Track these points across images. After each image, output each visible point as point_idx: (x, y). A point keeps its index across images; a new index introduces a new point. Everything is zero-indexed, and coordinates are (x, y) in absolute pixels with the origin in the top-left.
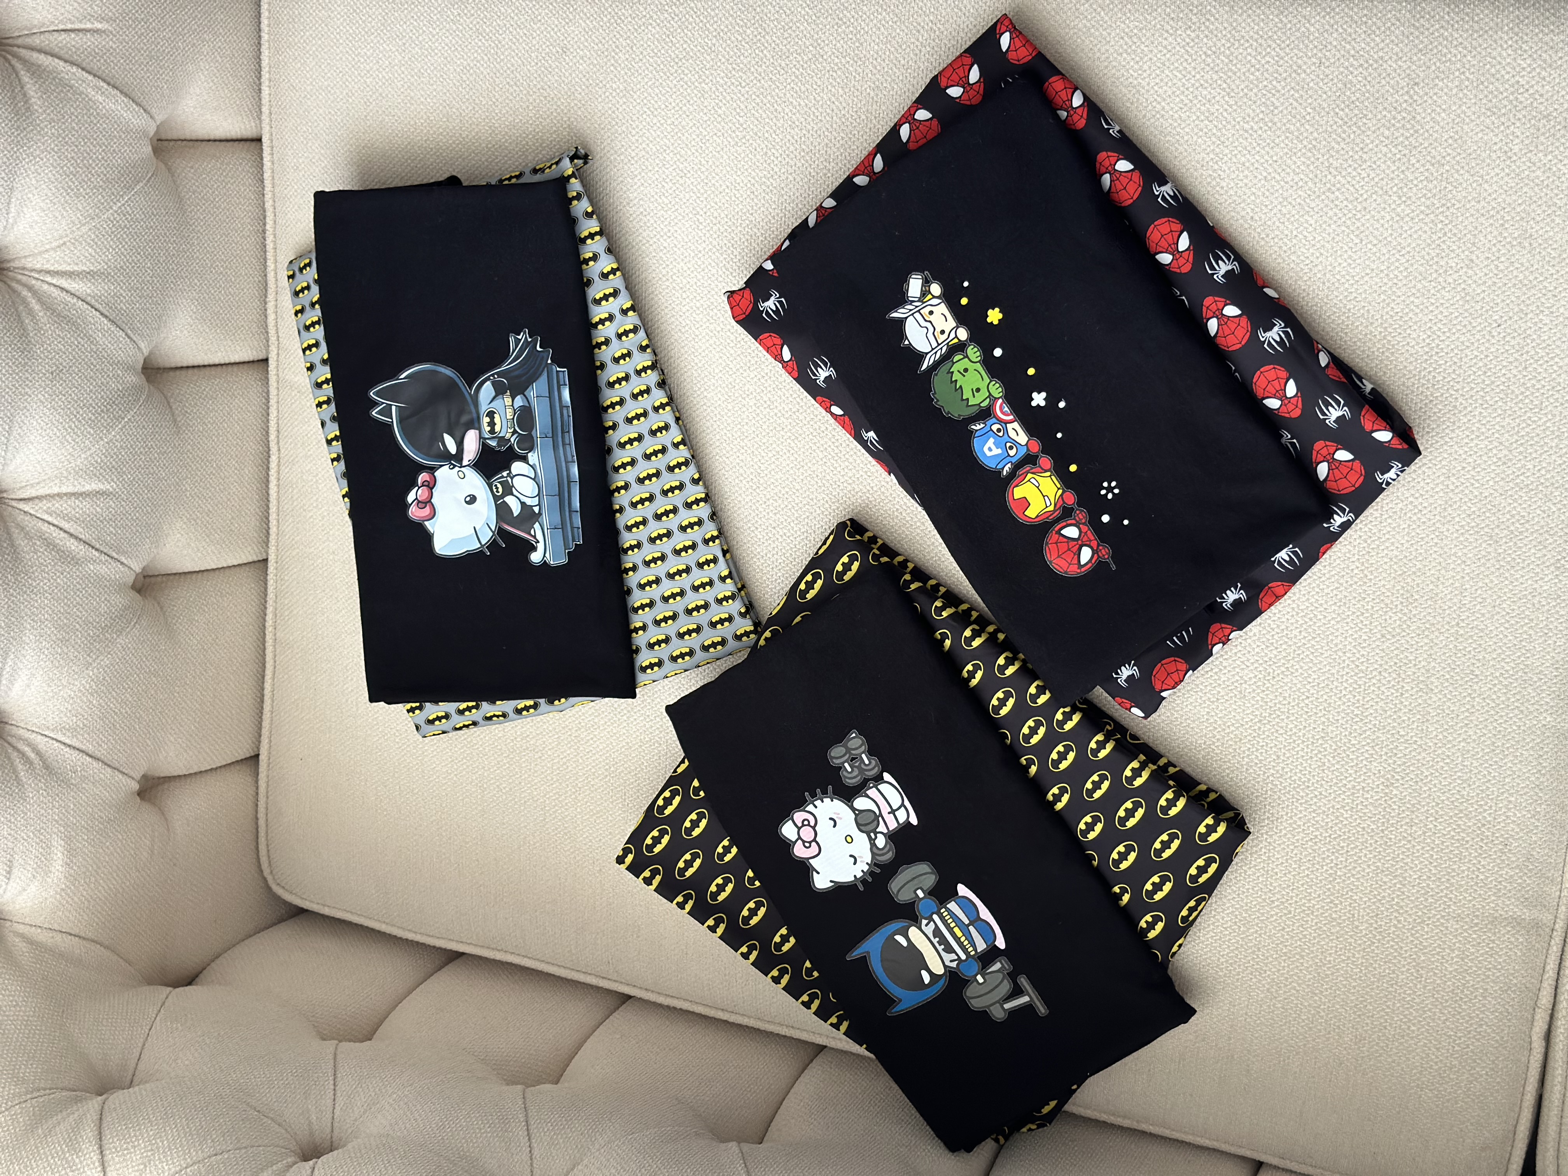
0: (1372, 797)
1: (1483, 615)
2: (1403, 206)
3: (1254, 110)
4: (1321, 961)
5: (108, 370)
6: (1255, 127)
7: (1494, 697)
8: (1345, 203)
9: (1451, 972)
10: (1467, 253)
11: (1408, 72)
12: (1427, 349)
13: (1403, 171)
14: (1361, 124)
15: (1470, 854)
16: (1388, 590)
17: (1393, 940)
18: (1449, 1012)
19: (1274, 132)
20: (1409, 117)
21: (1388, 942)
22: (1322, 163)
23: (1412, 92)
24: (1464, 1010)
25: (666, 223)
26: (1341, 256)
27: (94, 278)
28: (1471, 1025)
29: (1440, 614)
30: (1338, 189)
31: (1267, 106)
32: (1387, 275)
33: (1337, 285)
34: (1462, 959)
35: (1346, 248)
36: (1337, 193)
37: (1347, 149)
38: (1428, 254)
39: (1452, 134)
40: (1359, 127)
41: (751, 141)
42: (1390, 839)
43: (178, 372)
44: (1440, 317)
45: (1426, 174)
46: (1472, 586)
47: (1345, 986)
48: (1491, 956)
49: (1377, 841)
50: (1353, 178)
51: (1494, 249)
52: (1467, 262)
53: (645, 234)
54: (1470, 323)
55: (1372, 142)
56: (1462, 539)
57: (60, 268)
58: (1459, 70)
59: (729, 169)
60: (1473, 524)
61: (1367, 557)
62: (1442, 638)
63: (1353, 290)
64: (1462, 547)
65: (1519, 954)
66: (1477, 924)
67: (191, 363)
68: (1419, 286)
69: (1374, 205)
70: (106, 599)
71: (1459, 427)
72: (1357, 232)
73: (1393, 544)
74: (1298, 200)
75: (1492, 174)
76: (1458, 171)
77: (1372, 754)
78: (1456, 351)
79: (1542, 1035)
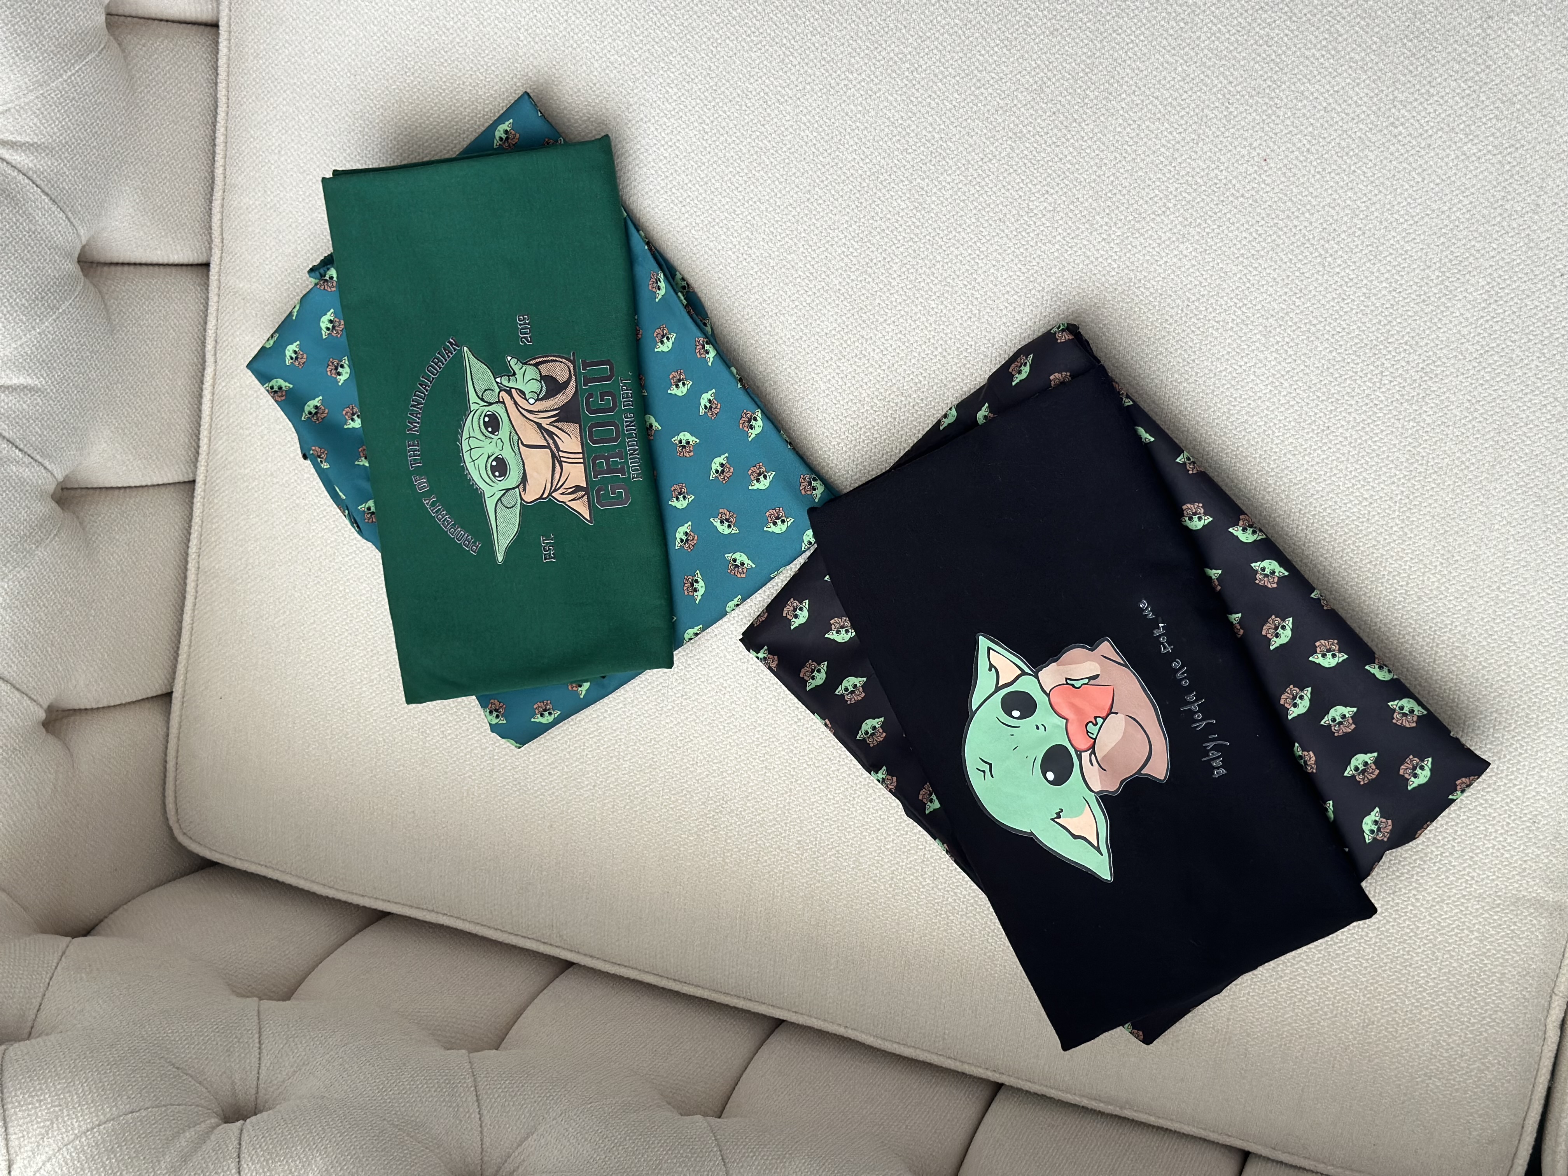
1: (1525, 579)
2: (1469, 145)
3: (1316, 37)
5: (46, 253)
6: (1318, 55)
7: (1531, 666)
8: (1409, 138)
9: (1468, 955)
10: (1533, 197)
12: (1486, 297)
13: (1472, 108)
14: (1429, 56)
15: (1496, 831)
16: (1428, 549)
18: (1464, 997)
19: (1337, 60)
20: (1481, 52)
21: (1404, 921)
22: (1387, 96)
24: (1479, 995)
25: (668, 131)
26: (1401, 194)
27: (37, 151)
28: (1486, 1011)
29: (1480, 577)
30: (1402, 124)
31: (1331, 33)
32: (1448, 216)
33: (1394, 224)
34: (1481, 941)
35: (1407, 186)
36: (1401, 128)
37: (1414, 82)
38: (1493, 196)
39: (1525, 72)
40: (1428, 60)
41: (767, 47)
43: (113, 268)
44: (1501, 263)
45: (1497, 112)
46: (1516, 549)
47: (1355, 966)
48: (1512, 939)
50: (1419, 113)
52: (1533, 207)
53: (643, 142)
54: (1532, 271)
55: (1441, 75)
56: (1508, 498)
59: (741, 76)
60: (1522, 483)
61: (1408, 514)
62: (1481, 602)
63: (1411, 231)
64: (1507, 506)
65: (1540, 937)
66: (1499, 905)
67: (127, 260)
68: (1481, 229)
69: (1439, 142)
70: (26, 505)
71: (1514, 380)
72: (1420, 170)
73: (1436, 501)
74: (1359, 134)
76: (1529, 110)
78: (1516, 300)
79: (1558, 1023)
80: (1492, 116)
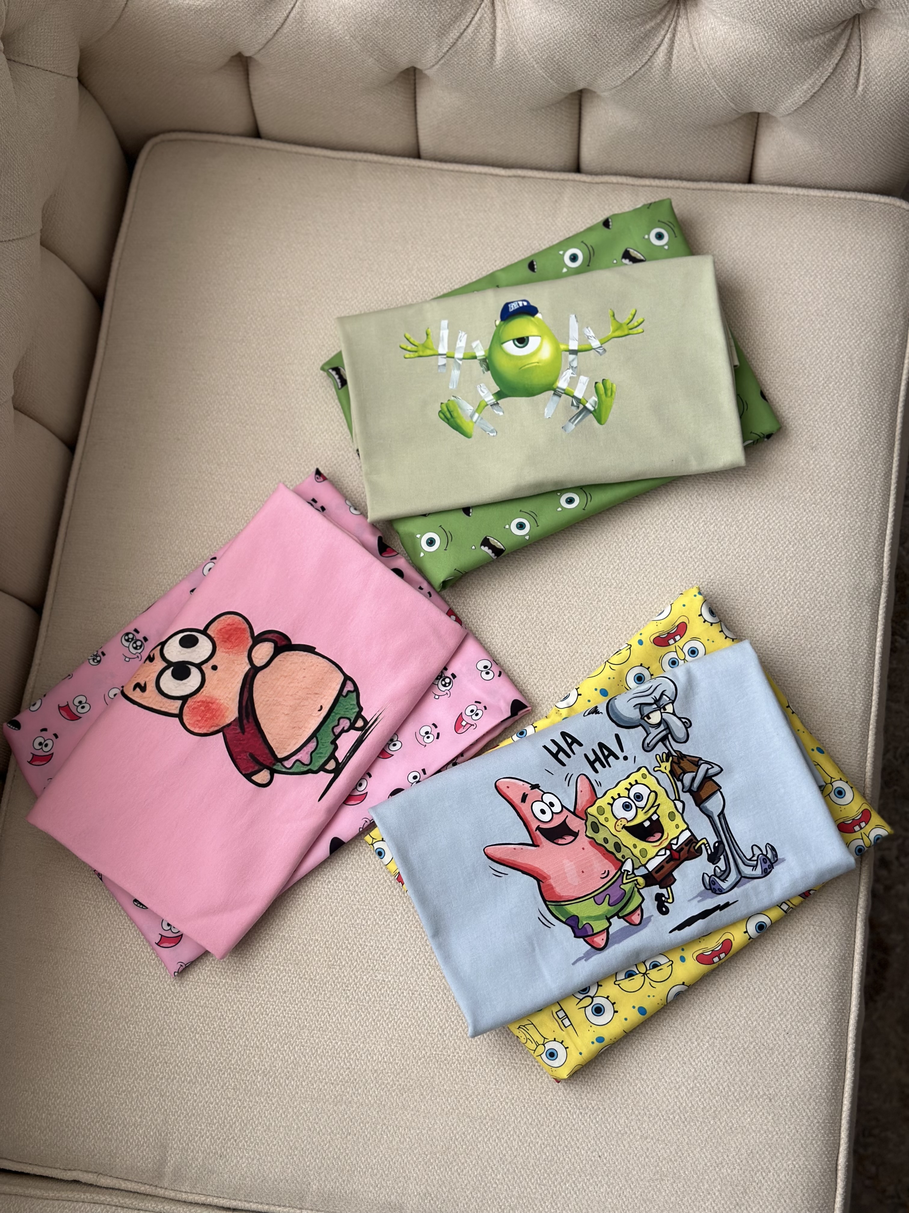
0: (256, 1061)
1: (391, 1142)
2: (685, 1090)
4: (129, 1021)
7: (331, 1149)
9: (123, 1115)
10: (652, 1135)
11: (779, 1094)
13: (710, 1091)
14: (744, 1060)
15: (214, 1131)
16: (410, 1075)
17: (147, 1074)
18: (93, 1114)
20: (748, 1095)
21: (146, 1071)
22: (717, 1033)
23: (765, 1097)
24: (95, 1124)
25: (684, 525)
27: (666, 68)
28: (84, 1130)
29: (392, 1112)
30: (699, 1044)
34: (134, 1124)
37: (727, 1050)
38: (652, 1108)
39: (735, 1126)
40: (741, 1060)
42: (224, 1074)
44: (607, 1115)
45: (708, 1108)
46: (412, 1134)
47: (111, 1038)
48: (137, 1145)
49: (222, 1064)
51: (654, 1154)
52: (645, 1135)
53: (676, 507)
54: (602, 1137)
55: (731, 1069)
56: (447, 1128)
57: (676, 44)
58: (780, 1130)
60: (457, 1137)
61: (434, 1060)
62: (374, 1113)
64: (441, 1128)
65: (139, 1164)
66: (161, 1135)
69: (687, 1070)
70: (406, 53)
71: (528, 1128)
72: (668, 1058)
73: (444, 1079)
75: (707, 1154)
76: (709, 1129)
77: (287, 1061)
79: (77, 1178)
80: (705, 1105)
